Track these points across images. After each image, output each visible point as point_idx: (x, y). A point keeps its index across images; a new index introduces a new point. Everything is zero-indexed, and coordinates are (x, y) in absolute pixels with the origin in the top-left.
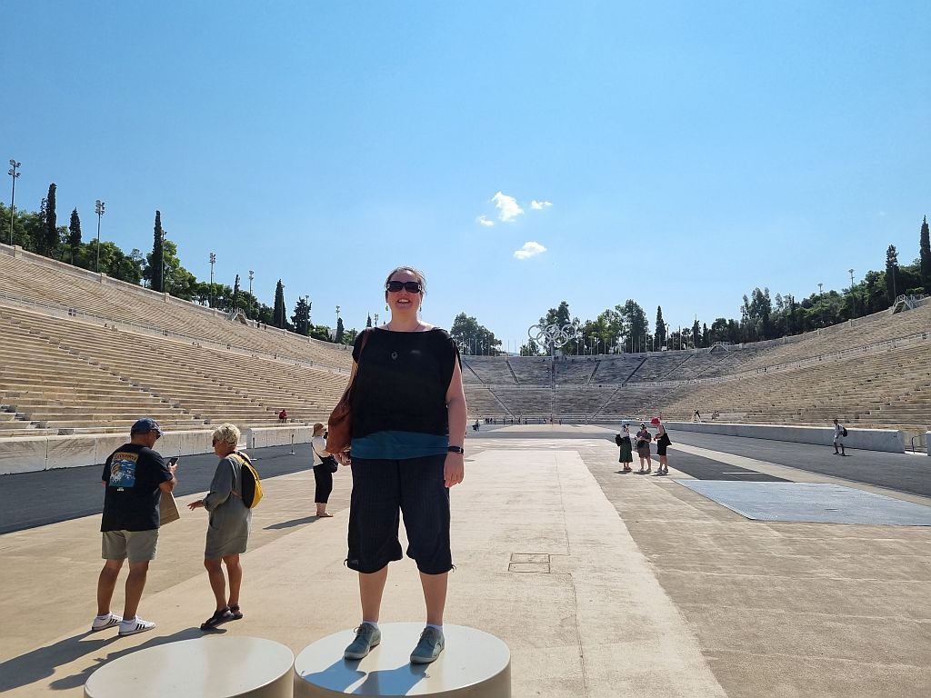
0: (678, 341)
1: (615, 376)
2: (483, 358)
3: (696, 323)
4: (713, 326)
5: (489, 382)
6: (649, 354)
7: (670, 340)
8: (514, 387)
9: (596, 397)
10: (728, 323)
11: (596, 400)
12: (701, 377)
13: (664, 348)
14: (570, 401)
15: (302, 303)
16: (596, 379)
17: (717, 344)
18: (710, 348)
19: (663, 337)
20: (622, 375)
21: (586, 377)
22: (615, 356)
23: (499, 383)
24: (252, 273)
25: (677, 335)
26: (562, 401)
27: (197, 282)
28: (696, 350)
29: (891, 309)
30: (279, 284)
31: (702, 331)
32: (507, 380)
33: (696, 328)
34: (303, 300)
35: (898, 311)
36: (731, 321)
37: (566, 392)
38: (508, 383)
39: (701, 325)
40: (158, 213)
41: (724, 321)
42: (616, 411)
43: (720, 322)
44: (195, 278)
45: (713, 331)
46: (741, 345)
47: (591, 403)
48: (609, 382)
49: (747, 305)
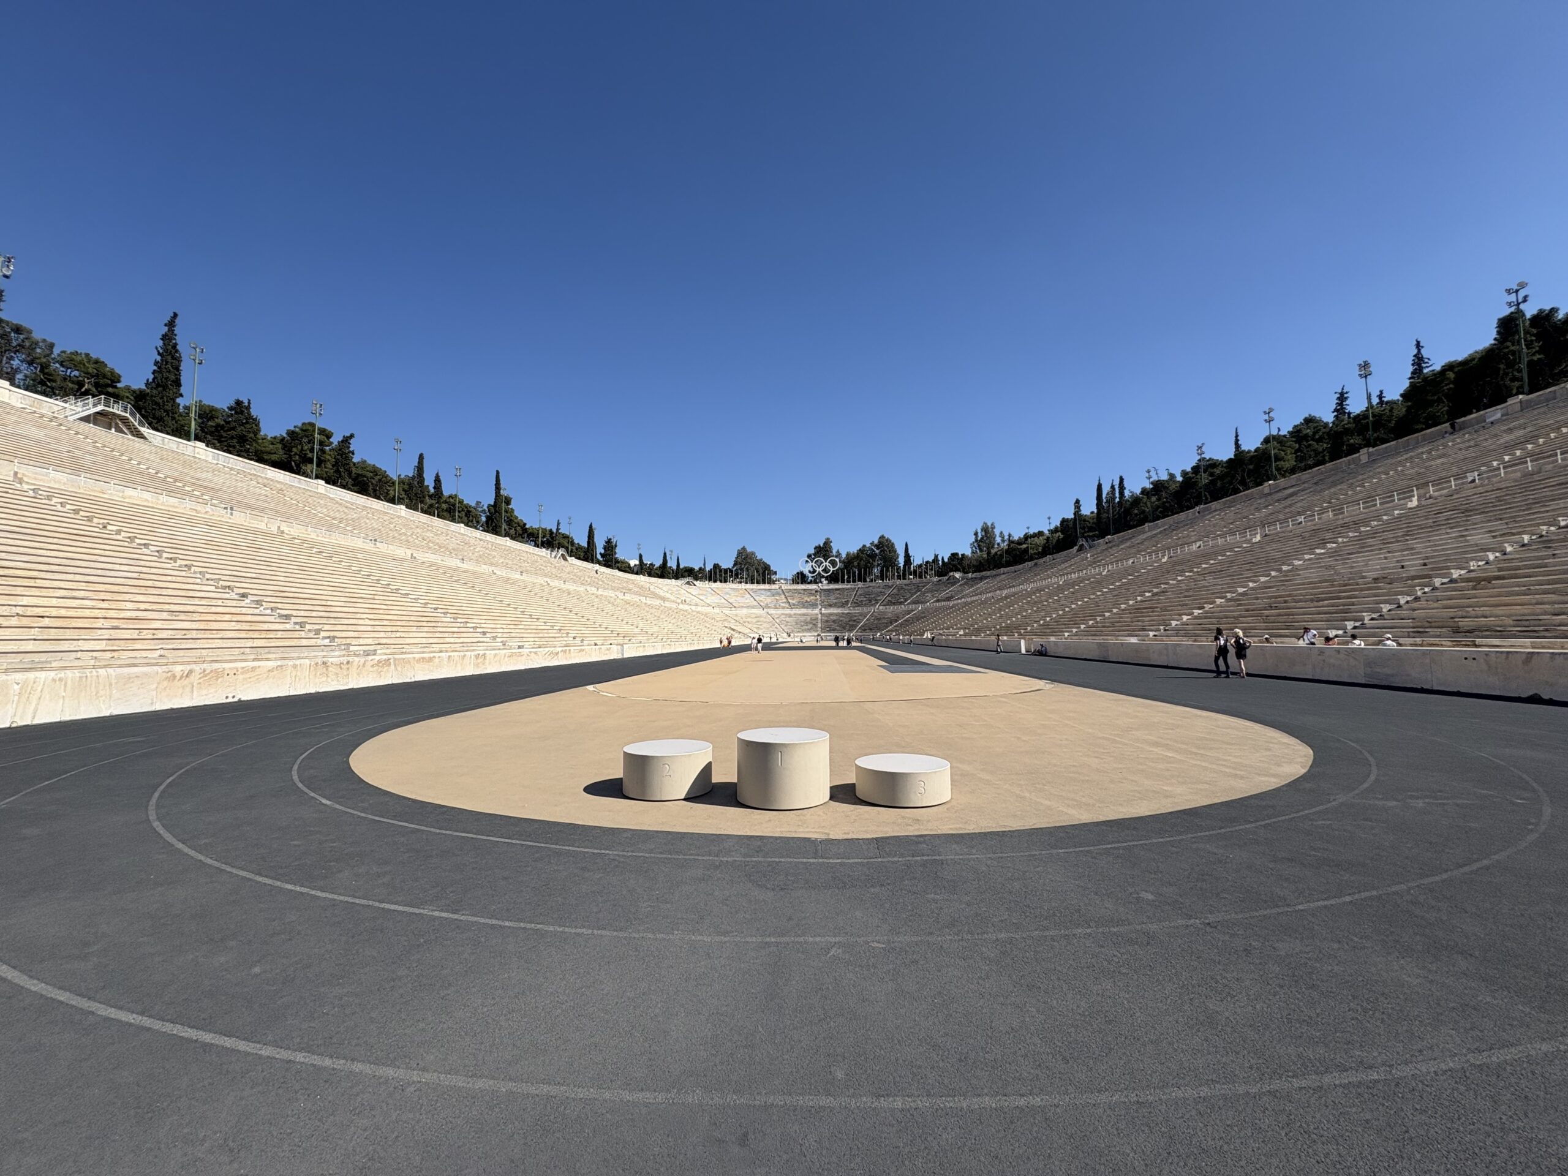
0: (922, 571)
1: (870, 601)
2: (762, 586)
3: (936, 556)
4: (950, 558)
5: (767, 606)
6: (898, 582)
7: (915, 571)
8: (788, 611)
9: (855, 618)
10: (960, 556)
11: (854, 621)
12: (938, 601)
13: (911, 577)
14: (834, 621)
15: (609, 541)
16: (855, 603)
17: (951, 574)
18: (946, 578)
19: (909, 568)
20: (876, 600)
21: (847, 602)
22: (871, 584)
23: (775, 607)
24: (569, 518)
25: (920, 566)
26: (827, 621)
28: (936, 579)
29: (1076, 548)
31: (940, 563)
32: (782, 604)
33: (936, 560)
34: (610, 539)
35: (1079, 550)
36: (963, 555)
37: (831, 614)
38: (783, 608)
39: (940, 558)
40: (498, 472)
41: (957, 554)
42: (871, 629)
43: (954, 556)
44: (525, 523)
45: (949, 563)
46: (970, 575)
47: (851, 623)
48: (865, 605)
49: (976, 541)
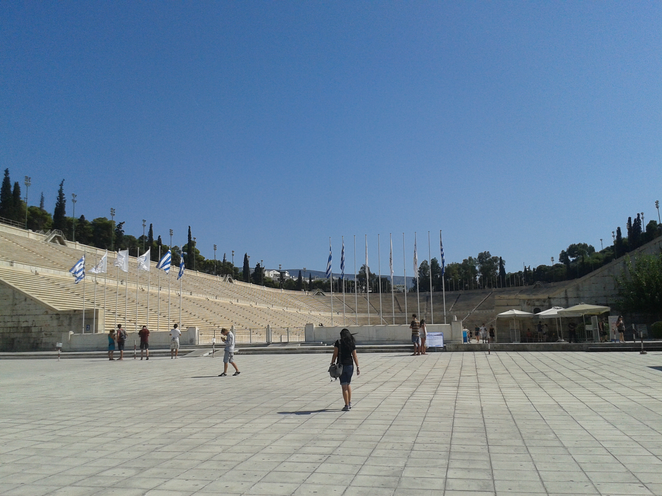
1: (468, 306)
2: (379, 295)
3: (525, 269)
4: (538, 269)
5: (382, 311)
6: (494, 289)
10: (544, 267)
15: (258, 265)
17: (537, 283)
19: (504, 278)
20: (473, 305)
22: (470, 291)
23: (389, 312)
24: (233, 252)
25: (513, 276)
27: (205, 260)
30: (246, 256)
36: (548, 267)
37: (434, 317)
40: (189, 227)
44: (204, 258)
45: (536, 273)
46: (552, 284)
48: (464, 310)
